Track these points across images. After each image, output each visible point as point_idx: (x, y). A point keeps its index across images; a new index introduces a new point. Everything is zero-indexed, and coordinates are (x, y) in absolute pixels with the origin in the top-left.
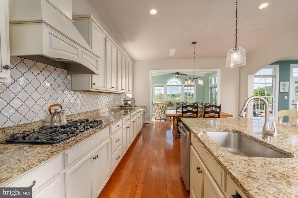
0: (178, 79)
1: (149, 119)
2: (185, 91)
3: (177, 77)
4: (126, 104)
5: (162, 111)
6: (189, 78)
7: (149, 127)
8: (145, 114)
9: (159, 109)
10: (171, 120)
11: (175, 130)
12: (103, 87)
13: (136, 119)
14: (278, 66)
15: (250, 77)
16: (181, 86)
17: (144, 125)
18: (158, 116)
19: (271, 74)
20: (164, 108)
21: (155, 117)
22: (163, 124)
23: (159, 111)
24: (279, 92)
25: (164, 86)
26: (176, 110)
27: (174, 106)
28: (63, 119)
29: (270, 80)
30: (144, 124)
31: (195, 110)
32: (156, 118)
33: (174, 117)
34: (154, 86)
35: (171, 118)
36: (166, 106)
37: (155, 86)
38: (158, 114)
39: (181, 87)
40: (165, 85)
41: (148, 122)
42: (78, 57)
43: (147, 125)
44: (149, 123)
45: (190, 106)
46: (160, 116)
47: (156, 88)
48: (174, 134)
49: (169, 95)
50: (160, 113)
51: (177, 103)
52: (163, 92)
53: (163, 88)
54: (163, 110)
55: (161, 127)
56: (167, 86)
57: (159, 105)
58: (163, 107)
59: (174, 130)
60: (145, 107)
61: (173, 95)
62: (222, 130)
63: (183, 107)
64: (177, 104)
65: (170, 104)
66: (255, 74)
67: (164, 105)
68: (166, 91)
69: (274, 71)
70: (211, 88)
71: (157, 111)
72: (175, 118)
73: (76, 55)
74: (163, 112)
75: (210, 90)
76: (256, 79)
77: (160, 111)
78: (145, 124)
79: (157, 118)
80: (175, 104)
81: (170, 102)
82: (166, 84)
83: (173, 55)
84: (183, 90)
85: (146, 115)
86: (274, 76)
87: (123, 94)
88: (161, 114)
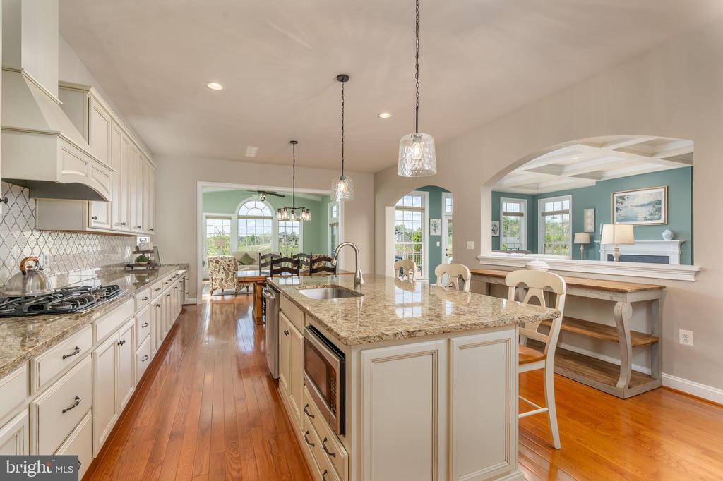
0: (265, 203)
1: (195, 293)
2: (281, 230)
3: (263, 201)
4: (141, 259)
5: (228, 276)
6: (285, 207)
7: (196, 311)
8: (186, 281)
9: (221, 271)
10: (248, 294)
11: (258, 310)
12: (105, 222)
13: (161, 300)
14: (427, 194)
15: (388, 209)
16: (271, 218)
17: (185, 308)
18: (217, 286)
19: (419, 205)
20: (232, 268)
21: (211, 289)
22: (231, 303)
23: (220, 275)
24: (430, 236)
25: (230, 218)
26: (260, 270)
27: (256, 263)
28: (47, 284)
29: (417, 216)
30: (183, 305)
31: (295, 268)
32: (212, 292)
33: (256, 281)
34: (204, 217)
35: (248, 291)
36: (238, 263)
37: (207, 217)
38: (218, 282)
39: (271, 220)
40: (234, 216)
41: (192, 301)
42: (87, 176)
43: (189, 309)
44: (196, 304)
45: (286, 259)
46: (221, 286)
47: (209, 221)
48: (256, 317)
49: (242, 238)
50: (222, 279)
51: (262, 255)
52: (227, 231)
53: (228, 222)
54: (230, 273)
55: (226, 311)
56: (239, 217)
57: (221, 261)
58: (229, 266)
59: (256, 309)
60: (186, 267)
61: (253, 239)
62: (319, 287)
63: (273, 263)
64: (262, 258)
65: (247, 260)
66: (397, 205)
67: (233, 262)
68: (235, 228)
69: (423, 201)
70: (332, 225)
71: (214, 274)
72: (258, 284)
73: (84, 172)
74: (231, 277)
75: (330, 228)
76: (399, 213)
77: (224, 275)
78: (187, 307)
79: (214, 293)
80: (257, 259)
81: (246, 256)
82: (236, 211)
83: (252, 156)
84: (276, 226)
85: (188, 285)
86: (422, 210)
87: (131, 236)
88: (226, 282)
